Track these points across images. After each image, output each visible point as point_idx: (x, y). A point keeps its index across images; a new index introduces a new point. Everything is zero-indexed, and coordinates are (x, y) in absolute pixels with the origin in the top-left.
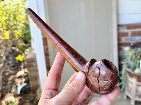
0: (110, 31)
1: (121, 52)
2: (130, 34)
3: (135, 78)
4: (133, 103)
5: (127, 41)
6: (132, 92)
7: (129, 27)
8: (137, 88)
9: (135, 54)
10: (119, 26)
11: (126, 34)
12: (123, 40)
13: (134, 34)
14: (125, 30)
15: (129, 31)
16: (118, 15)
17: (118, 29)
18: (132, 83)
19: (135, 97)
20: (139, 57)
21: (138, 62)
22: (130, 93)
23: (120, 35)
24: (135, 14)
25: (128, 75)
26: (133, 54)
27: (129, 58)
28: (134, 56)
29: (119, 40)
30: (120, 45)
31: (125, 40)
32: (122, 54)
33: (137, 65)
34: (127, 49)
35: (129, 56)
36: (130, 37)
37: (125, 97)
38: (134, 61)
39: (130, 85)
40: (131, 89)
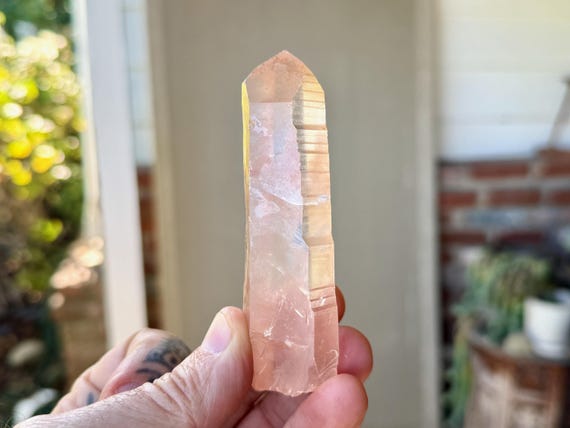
1: (450, 269)
2: (483, 197)
7: (483, 169)
9: (505, 276)
10: (443, 166)
11: (467, 199)
12: (459, 219)
14: (462, 183)
16: (438, 122)
17: (439, 177)
20: (519, 287)
21: (516, 307)
23: (446, 201)
25: (476, 361)
26: (497, 278)
28: (500, 286)
29: (442, 218)
30: (448, 242)
31: (465, 220)
32: (451, 278)
33: (514, 320)
34: (471, 256)
36: (481, 209)
38: (500, 305)
39: (485, 402)
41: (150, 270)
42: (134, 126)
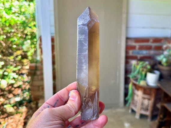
0: (119, 43)
1: (128, 65)
2: (137, 47)
3: (141, 90)
4: (137, 116)
5: (134, 55)
6: (138, 105)
7: (137, 40)
8: (143, 101)
10: (127, 39)
11: (133, 48)
12: (131, 53)
13: (141, 48)
14: (133, 44)
15: (137, 45)
16: (127, 28)
17: (127, 42)
18: (138, 96)
19: (141, 110)
22: (136, 106)
23: (128, 48)
24: (144, 28)
25: (134, 87)
27: (136, 73)
28: (141, 69)
29: (127, 52)
30: (128, 58)
31: (133, 53)
32: (128, 68)
34: (134, 62)
36: (137, 50)
37: (130, 111)
39: (136, 98)
40: (137, 102)
41: (54, 63)
42: (51, 26)
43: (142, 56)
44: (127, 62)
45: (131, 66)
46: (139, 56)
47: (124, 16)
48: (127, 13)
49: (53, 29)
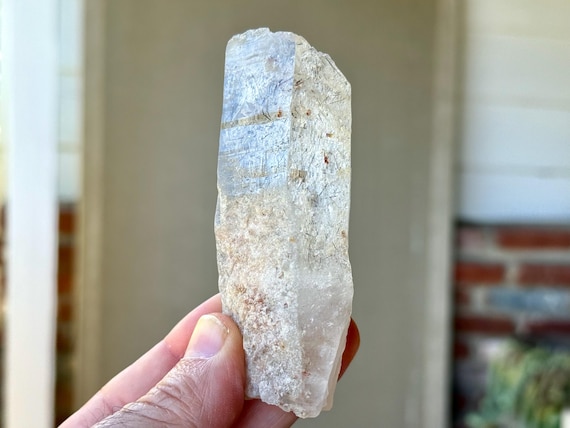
0: (416, 246)
1: (466, 366)
2: (513, 272)
5: (500, 311)
7: (513, 235)
9: (538, 378)
10: (462, 226)
11: (492, 274)
12: (480, 299)
13: (534, 276)
14: (487, 252)
15: (513, 260)
16: (458, 170)
17: (457, 242)
20: (556, 393)
21: (552, 418)
23: (464, 274)
26: (527, 379)
27: (507, 399)
29: (458, 297)
30: (464, 329)
31: (490, 301)
34: (494, 350)
35: (504, 387)
36: (510, 288)
38: (530, 417)
42: (61, 148)
43: (537, 317)
44: (459, 351)
45: (482, 368)
46: (522, 320)
47: (443, 111)
48: (459, 99)
49: (73, 163)
